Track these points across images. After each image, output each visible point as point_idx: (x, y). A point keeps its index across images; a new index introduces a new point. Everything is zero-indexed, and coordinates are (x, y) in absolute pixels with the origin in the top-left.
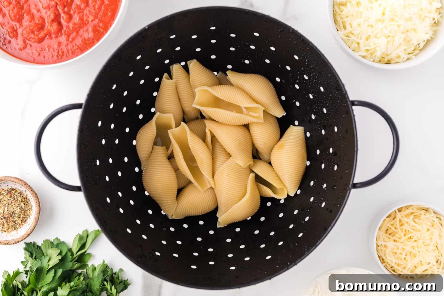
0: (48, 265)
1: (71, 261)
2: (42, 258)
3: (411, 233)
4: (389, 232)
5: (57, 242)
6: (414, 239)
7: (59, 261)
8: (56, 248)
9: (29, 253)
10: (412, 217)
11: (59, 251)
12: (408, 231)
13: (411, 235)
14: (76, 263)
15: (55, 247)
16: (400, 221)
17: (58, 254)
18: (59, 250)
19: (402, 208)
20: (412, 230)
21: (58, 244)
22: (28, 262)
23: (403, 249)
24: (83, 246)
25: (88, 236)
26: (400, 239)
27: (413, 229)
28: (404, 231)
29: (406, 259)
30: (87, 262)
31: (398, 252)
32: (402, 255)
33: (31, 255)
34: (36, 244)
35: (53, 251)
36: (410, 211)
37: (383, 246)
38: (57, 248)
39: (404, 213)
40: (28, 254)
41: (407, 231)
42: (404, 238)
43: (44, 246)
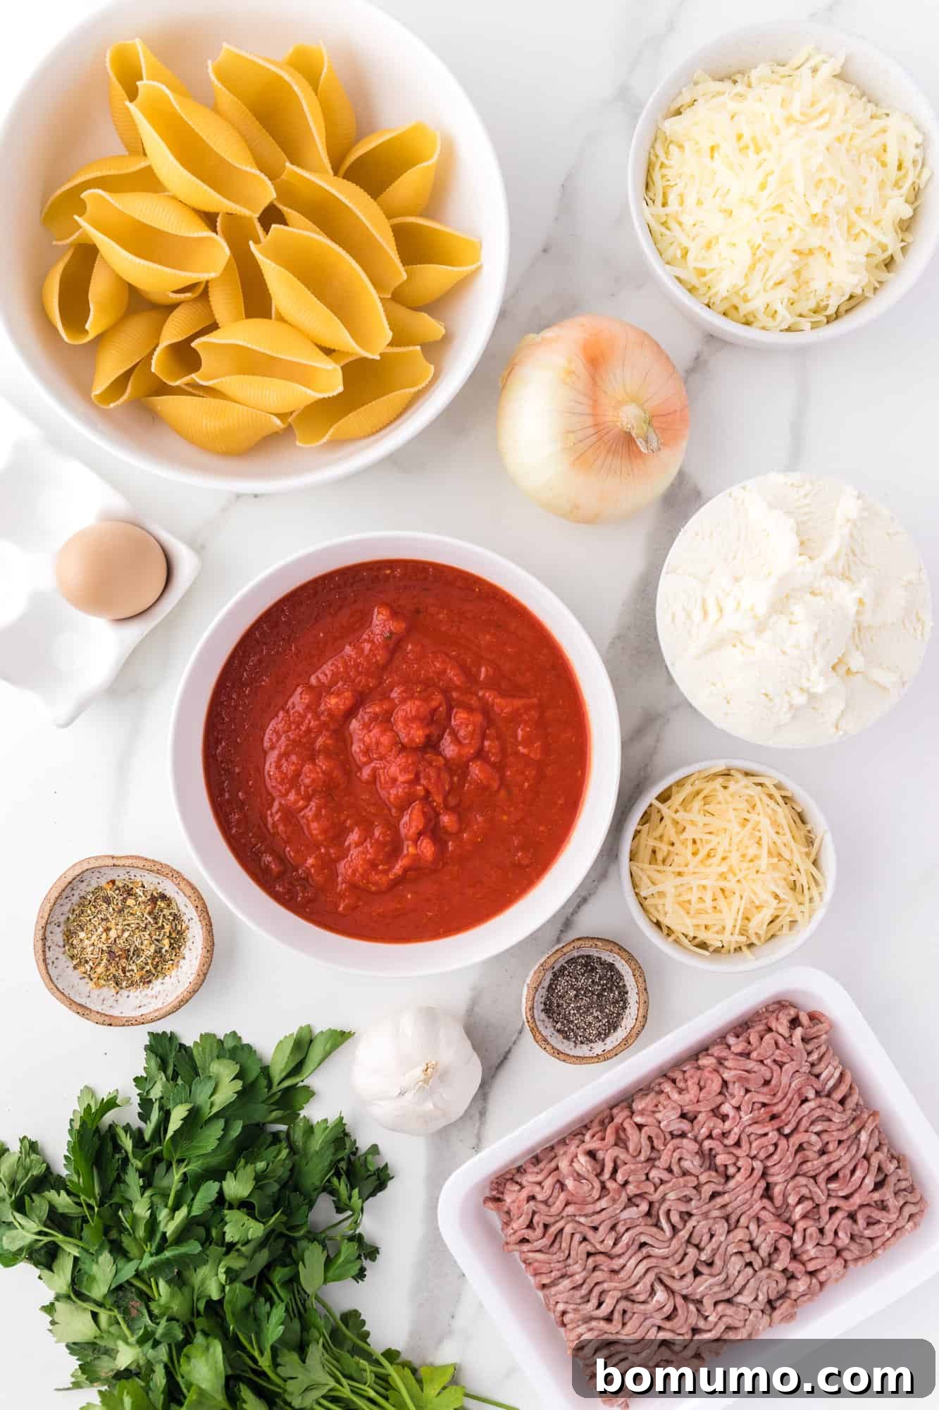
0: (212, 1105)
1: (263, 1102)
2: (194, 1083)
3: (708, 842)
4: (660, 856)
5: (233, 1044)
6: (720, 854)
7: (236, 1095)
8: (230, 1059)
9: (158, 1059)
10: (697, 804)
11: (236, 1069)
12: (701, 840)
13: (708, 848)
14: (274, 1107)
15: (228, 1055)
16: (676, 823)
17: (234, 1075)
18: (238, 1067)
19: (670, 788)
20: (708, 837)
21: (234, 1050)
22: (155, 1083)
23: (704, 887)
24: (297, 1069)
25: (311, 1041)
26: (686, 866)
27: (710, 833)
28: (690, 843)
29: (718, 908)
30: (300, 1110)
31: (694, 897)
32: (704, 901)
33: (163, 1066)
34: (176, 1038)
35: (222, 1069)
36: (687, 790)
37: (656, 895)
38: (234, 1060)
39: (677, 799)
40: (154, 1064)
41: (698, 841)
42: (694, 862)
43: (201, 1049)
